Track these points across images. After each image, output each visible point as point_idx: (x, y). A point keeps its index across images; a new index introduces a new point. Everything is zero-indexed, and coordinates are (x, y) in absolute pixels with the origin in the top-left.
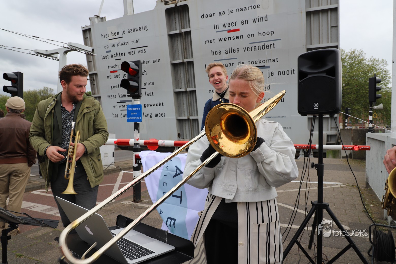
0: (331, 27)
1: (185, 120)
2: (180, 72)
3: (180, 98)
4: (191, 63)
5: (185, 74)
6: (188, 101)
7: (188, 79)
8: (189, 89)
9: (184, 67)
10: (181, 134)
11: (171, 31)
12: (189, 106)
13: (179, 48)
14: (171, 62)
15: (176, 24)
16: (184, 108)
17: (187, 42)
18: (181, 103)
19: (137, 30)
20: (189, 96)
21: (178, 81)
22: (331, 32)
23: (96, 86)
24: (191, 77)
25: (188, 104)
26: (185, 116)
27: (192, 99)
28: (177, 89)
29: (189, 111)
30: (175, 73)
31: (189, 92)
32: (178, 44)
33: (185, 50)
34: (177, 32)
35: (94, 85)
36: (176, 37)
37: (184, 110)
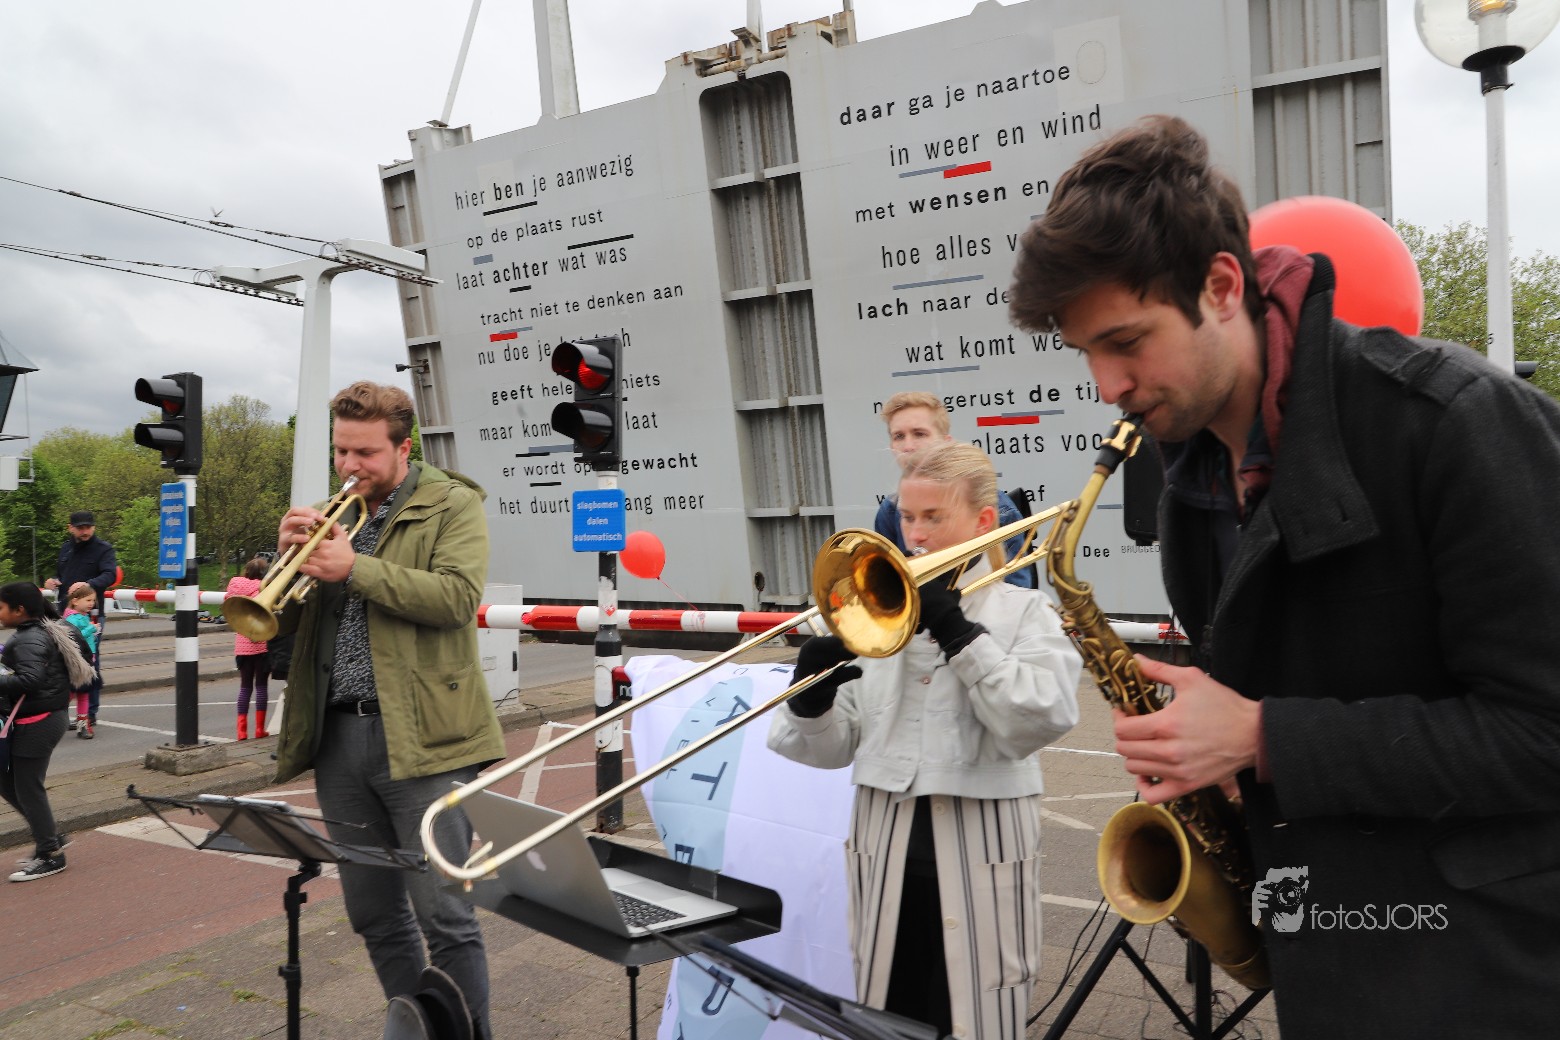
0: (1358, 146)
1: (783, 520)
2: (762, 331)
3: (762, 435)
4: (803, 298)
5: (780, 340)
6: (791, 445)
7: (791, 362)
8: (795, 401)
9: (774, 314)
10: (765, 576)
11: (724, 173)
12: (797, 465)
13: (755, 240)
14: (723, 294)
15: (744, 148)
16: (777, 473)
17: (785, 216)
18: (764, 456)
19: (592, 173)
20: (797, 427)
21: (755, 367)
22: (1357, 165)
23: (434, 392)
24: (804, 351)
25: (792, 456)
26: (780, 506)
27: (808, 437)
28: (748, 399)
29: (795, 488)
30: (742, 339)
31: (796, 410)
32: (750, 227)
33: (779, 250)
34: (749, 177)
35: (427, 387)
36: (743, 196)
37: (778, 480)
